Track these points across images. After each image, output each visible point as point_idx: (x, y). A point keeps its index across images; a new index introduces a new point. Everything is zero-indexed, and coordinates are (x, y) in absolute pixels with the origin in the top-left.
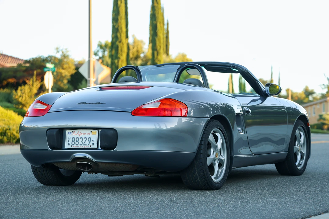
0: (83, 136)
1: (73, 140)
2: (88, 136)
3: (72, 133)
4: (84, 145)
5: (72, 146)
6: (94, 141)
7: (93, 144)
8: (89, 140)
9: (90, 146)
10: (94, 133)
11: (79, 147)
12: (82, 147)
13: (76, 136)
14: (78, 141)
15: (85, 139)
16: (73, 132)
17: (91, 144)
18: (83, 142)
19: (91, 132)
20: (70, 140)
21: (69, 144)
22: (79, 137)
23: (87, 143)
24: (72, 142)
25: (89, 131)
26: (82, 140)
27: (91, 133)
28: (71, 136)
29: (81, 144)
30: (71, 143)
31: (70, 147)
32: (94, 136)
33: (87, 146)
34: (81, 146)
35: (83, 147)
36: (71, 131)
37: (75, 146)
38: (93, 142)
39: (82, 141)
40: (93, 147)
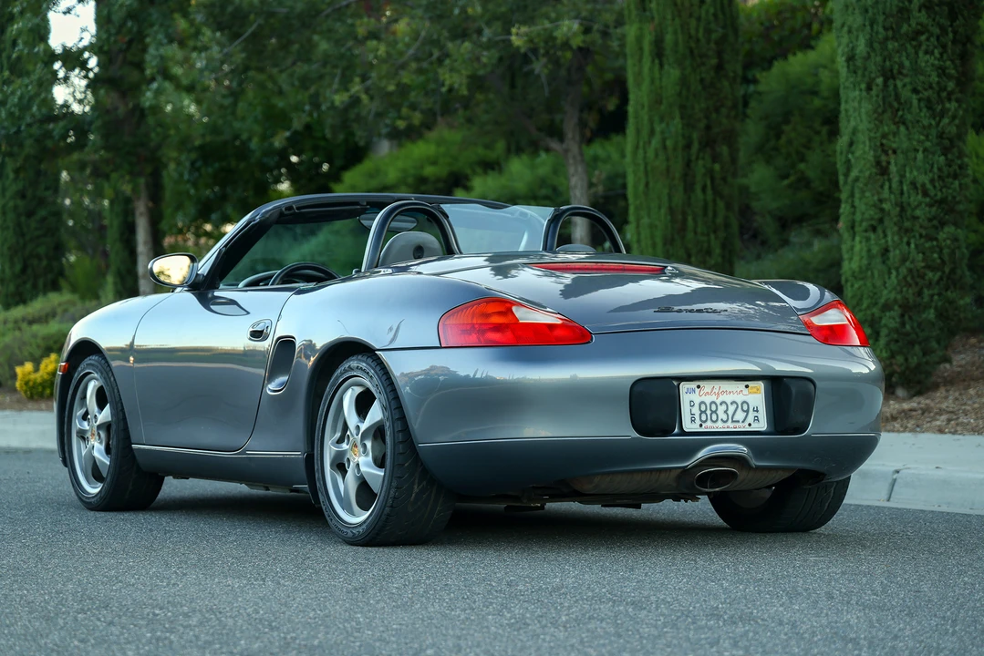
0: (728, 399)
1: (703, 408)
2: (739, 399)
3: (697, 390)
4: (733, 421)
5: (701, 425)
6: (757, 411)
7: (756, 419)
8: (745, 407)
9: (750, 425)
10: (755, 390)
11: (720, 427)
12: (728, 427)
13: (708, 400)
14: (715, 412)
15: (735, 406)
16: (699, 387)
17: (750, 419)
18: (730, 412)
19: (747, 387)
20: (696, 410)
21: (693, 421)
22: (718, 402)
23: (740, 415)
24: (700, 415)
25: (741, 385)
26: (727, 409)
27: (746, 391)
28: (697, 398)
29: (725, 419)
30: (697, 417)
31: (694, 427)
32: (756, 396)
33: (741, 424)
34: (726, 425)
35: (731, 427)
36: (693, 385)
37: (709, 426)
38: (756, 414)
39: (726, 412)
40: (755, 427)
